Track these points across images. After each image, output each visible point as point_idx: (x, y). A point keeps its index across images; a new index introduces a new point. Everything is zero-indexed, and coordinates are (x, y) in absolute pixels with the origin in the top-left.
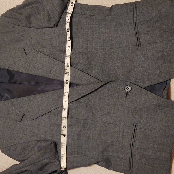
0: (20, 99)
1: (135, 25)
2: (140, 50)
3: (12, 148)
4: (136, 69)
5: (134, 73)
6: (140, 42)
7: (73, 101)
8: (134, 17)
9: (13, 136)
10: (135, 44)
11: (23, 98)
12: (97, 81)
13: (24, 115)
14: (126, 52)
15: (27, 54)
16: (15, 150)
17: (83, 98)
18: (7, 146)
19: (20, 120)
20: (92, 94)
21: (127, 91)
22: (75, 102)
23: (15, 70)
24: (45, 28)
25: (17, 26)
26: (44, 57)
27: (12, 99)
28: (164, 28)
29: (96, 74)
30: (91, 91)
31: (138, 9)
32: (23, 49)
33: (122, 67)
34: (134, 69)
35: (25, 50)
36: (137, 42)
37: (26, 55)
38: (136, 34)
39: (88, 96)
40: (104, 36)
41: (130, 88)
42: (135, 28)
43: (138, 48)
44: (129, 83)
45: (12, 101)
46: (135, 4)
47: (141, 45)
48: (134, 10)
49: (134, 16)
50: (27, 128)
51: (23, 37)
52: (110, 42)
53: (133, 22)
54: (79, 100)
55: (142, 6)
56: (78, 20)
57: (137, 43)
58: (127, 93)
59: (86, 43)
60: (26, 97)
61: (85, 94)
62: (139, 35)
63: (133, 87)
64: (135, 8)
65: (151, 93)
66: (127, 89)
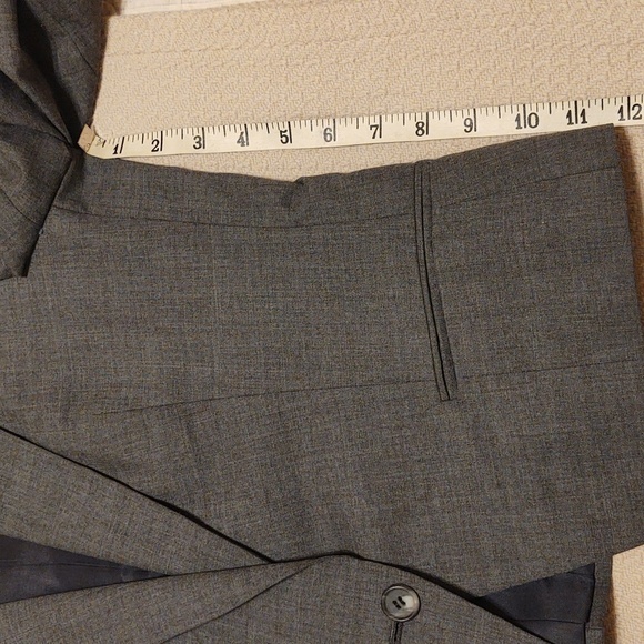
1: (425, 283)
2: (454, 402)
4: (436, 502)
5: (428, 517)
6: (451, 363)
8: (420, 244)
10: (426, 372)
14: (383, 409)
21: (399, 614)
28: (571, 302)
31: (436, 204)
33: (367, 487)
34: (427, 498)
36: (438, 366)
38: (432, 328)
40: (272, 328)
41: (410, 602)
42: (426, 293)
43: (444, 396)
44: (405, 577)
46: (418, 177)
47: (459, 379)
48: (418, 207)
49: (420, 239)
52: (300, 356)
53: (414, 266)
55: (456, 188)
56: (129, 248)
57: (438, 370)
58: (398, 626)
59: (178, 358)
62: (445, 331)
63: (428, 595)
64: (418, 198)
65: (523, 633)
66: (399, 607)
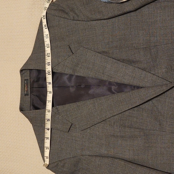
0: (67, 106)
3: (60, 163)
7: (133, 107)
9: (60, 149)
11: (71, 104)
12: (165, 82)
13: (72, 124)
15: (73, 52)
16: (63, 166)
17: (146, 103)
18: (54, 162)
19: (68, 130)
20: (158, 98)
22: (136, 109)
23: (60, 72)
24: (95, 20)
25: (62, 19)
26: (95, 55)
27: (57, 107)
29: (163, 74)
30: (158, 94)
32: (68, 47)
35: (71, 47)
37: (72, 54)
39: (154, 101)
45: (57, 108)
50: (76, 141)
51: (68, 32)
54: (141, 106)
60: (74, 103)
61: (149, 98)
